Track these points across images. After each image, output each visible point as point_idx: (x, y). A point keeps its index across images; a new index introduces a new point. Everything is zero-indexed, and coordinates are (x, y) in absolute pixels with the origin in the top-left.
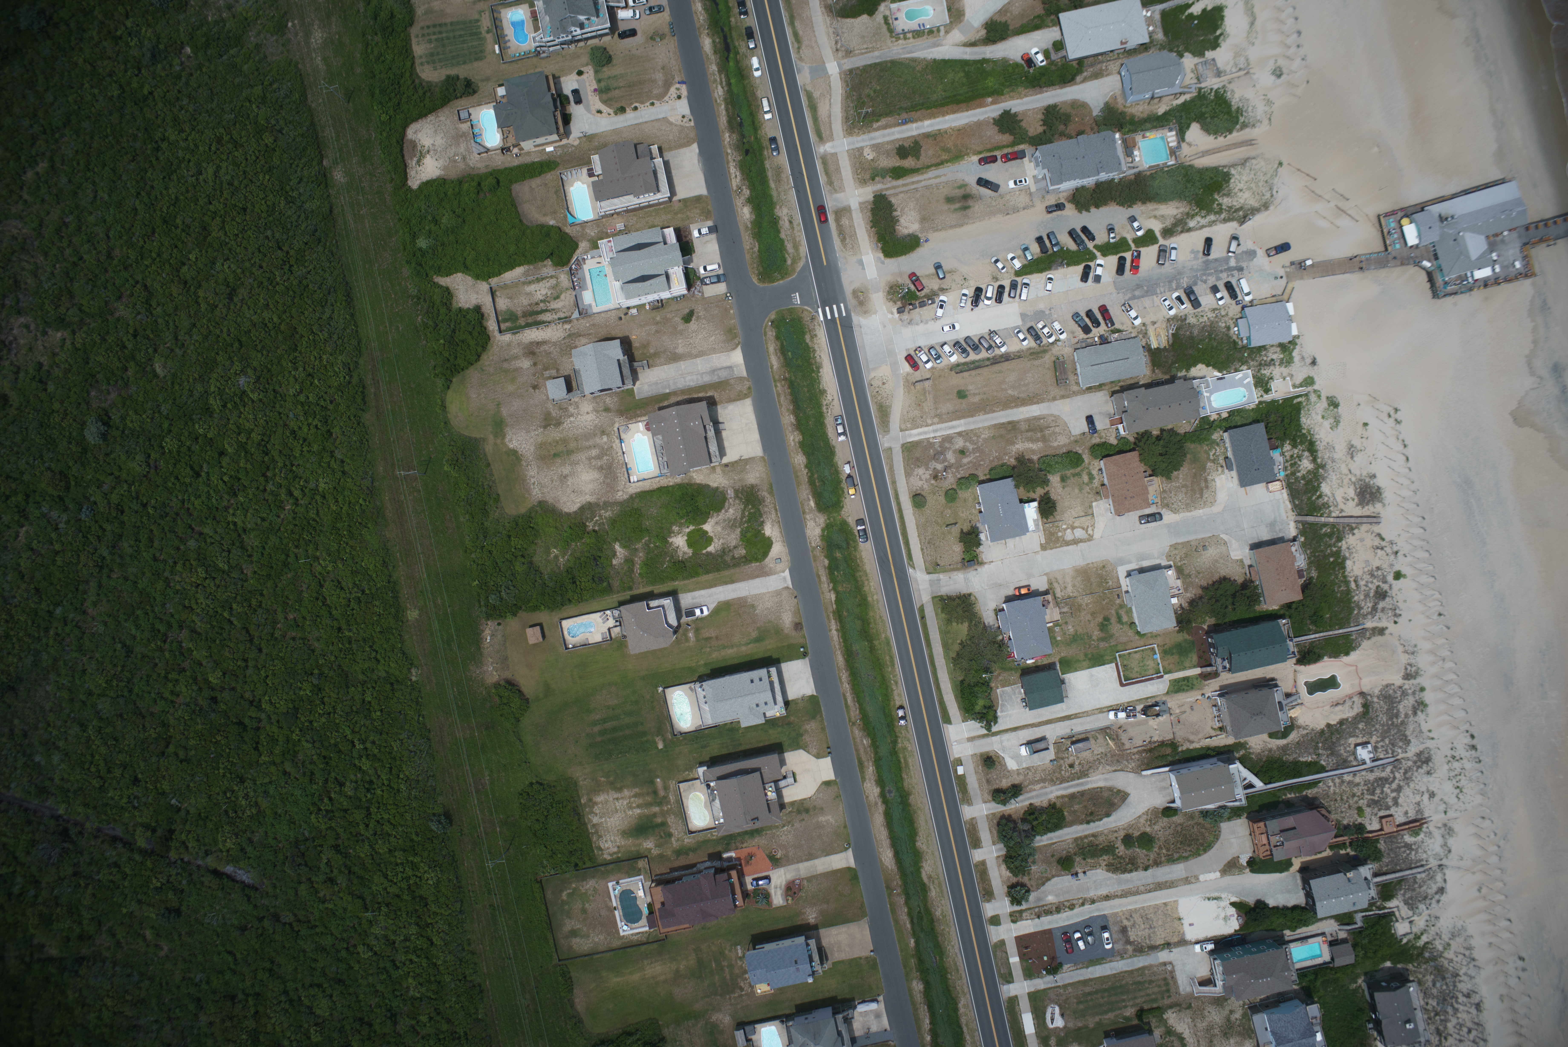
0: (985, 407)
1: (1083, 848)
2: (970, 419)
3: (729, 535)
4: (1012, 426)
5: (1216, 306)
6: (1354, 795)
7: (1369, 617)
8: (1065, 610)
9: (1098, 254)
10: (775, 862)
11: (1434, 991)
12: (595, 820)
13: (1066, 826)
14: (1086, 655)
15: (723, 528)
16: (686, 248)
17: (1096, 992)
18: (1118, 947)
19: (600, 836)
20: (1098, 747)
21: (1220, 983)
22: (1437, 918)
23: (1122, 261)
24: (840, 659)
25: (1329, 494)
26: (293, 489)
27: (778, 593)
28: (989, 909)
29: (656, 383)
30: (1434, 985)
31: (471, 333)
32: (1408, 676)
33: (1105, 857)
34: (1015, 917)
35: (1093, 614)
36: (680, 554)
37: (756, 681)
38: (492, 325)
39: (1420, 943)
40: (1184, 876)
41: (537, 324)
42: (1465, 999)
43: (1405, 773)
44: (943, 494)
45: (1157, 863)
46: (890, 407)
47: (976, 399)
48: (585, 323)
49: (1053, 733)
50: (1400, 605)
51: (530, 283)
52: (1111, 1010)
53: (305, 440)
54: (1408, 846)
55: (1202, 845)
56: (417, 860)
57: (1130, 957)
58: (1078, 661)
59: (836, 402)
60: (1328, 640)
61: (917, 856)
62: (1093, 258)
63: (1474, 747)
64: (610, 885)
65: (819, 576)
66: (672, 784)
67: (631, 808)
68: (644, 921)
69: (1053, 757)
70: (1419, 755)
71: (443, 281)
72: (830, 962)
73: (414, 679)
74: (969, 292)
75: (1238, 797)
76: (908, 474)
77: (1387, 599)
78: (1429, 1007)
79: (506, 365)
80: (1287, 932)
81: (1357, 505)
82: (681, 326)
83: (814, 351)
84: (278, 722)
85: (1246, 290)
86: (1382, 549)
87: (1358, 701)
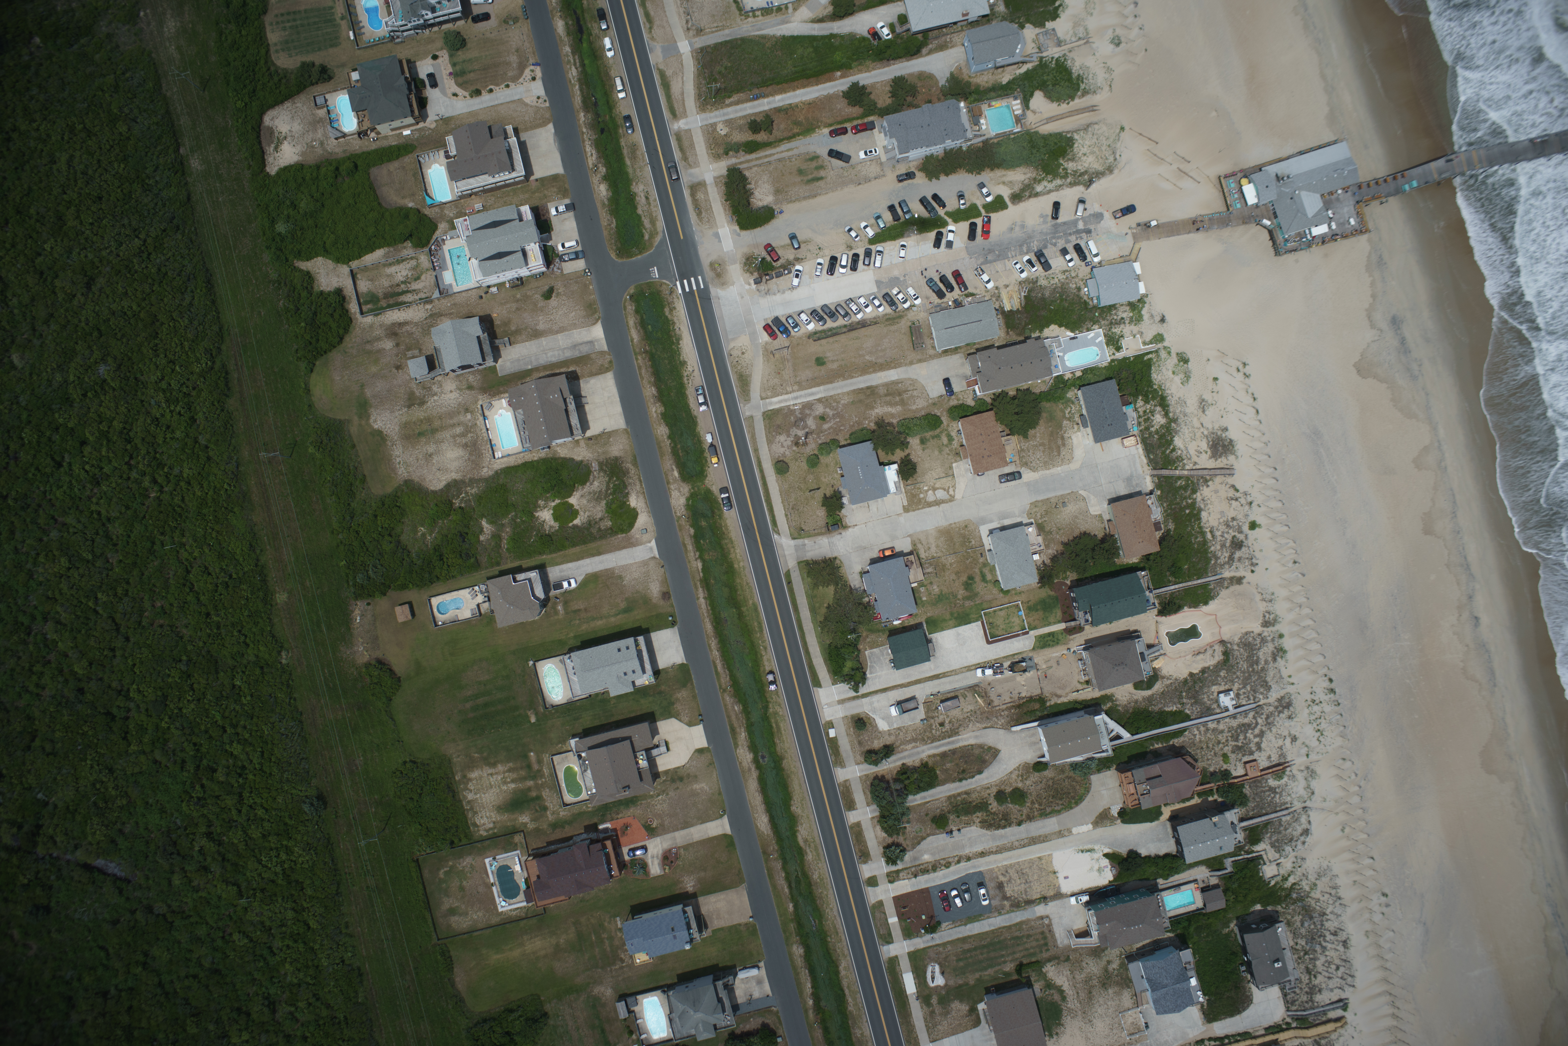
0: (843, 373)
1: (957, 806)
2: (830, 386)
3: (594, 507)
4: (871, 392)
5: (1066, 268)
6: (1219, 742)
7: (1227, 566)
8: (930, 570)
9: (949, 220)
10: (651, 831)
11: (1303, 931)
12: (470, 796)
13: (938, 785)
14: (952, 614)
15: (588, 501)
16: (543, 225)
17: (975, 949)
18: (995, 903)
19: (476, 813)
20: (967, 705)
21: (1095, 934)
22: (1303, 859)
23: (973, 226)
24: (708, 626)
25: (1182, 447)
26: (157, 476)
27: (645, 563)
28: (866, 871)
29: (518, 360)
30: (1302, 925)
31: (332, 316)
32: (1266, 624)
33: (979, 814)
34: (892, 878)
35: (957, 573)
36: (547, 528)
37: (623, 649)
38: (353, 307)
39: (1288, 884)
40: (1057, 829)
41: (399, 305)
42: (1332, 937)
43: (1267, 718)
44: (805, 460)
45: (1030, 818)
46: (750, 376)
47: (835, 366)
48: (446, 303)
49: (922, 692)
50: (1257, 554)
51: (391, 265)
52: (991, 966)
53: (168, 427)
54: (1273, 790)
55: (1073, 798)
56: (291, 844)
57: (1008, 912)
58: (945, 620)
59: (696, 373)
60: (1187, 591)
61: (793, 821)
62: (945, 224)
63: (1332, 691)
64: (487, 861)
65: (685, 545)
66: (546, 758)
67: (505, 783)
68: (521, 896)
69: (923, 717)
70: (1280, 700)
71: (304, 265)
72: (709, 930)
73: (284, 661)
74: (825, 261)
75: (1104, 748)
76: (770, 442)
77: (1243, 549)
78: (1298, 947)
79: (368, 347)
80: (1160, 881)
81: (1210, 458)
82: (542, 303)
83: (674, 323)
84: (147, 710)
85: (1094, 252)
86: (1236, 500)
87: (1219, 649)
